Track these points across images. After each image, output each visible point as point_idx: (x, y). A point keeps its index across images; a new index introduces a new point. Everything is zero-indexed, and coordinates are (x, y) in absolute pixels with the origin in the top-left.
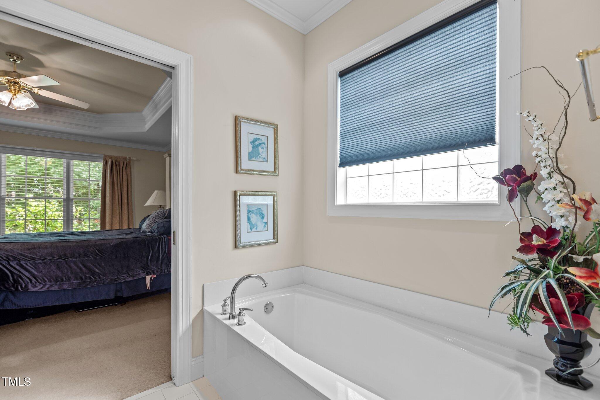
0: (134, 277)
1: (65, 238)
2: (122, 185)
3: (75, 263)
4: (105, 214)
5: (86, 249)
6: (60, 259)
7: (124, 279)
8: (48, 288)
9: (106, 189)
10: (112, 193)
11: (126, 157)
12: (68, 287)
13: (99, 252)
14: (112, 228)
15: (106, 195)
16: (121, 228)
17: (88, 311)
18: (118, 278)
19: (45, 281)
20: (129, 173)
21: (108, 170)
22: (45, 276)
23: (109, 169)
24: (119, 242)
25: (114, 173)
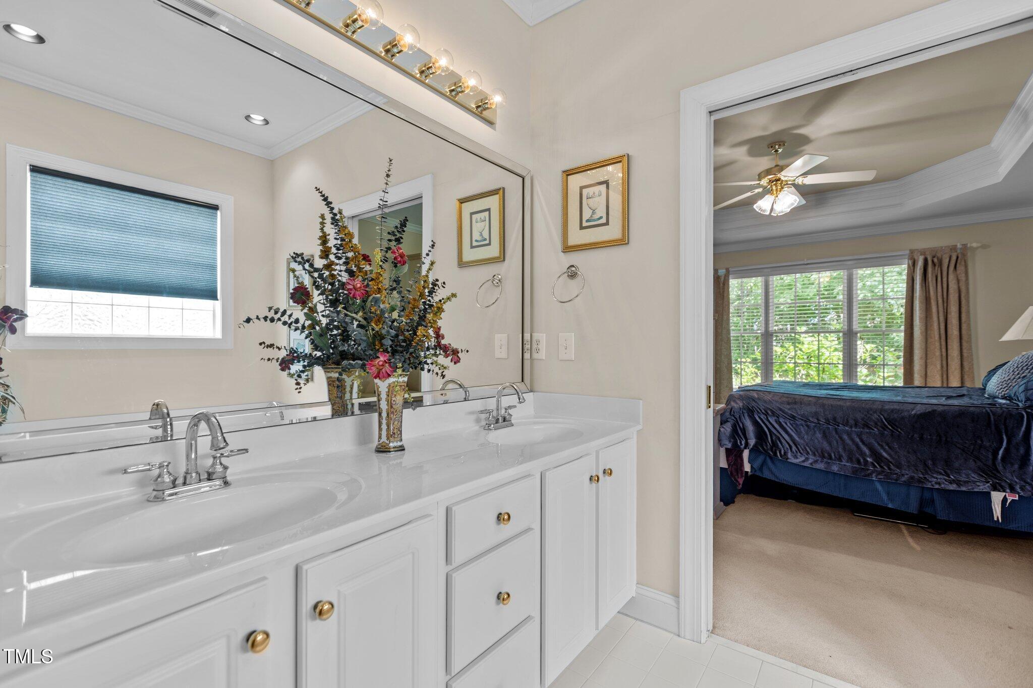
0: (961, 485)
1: (838, 393)
2: (946, 301)
3: (849, 434)
4: (913, 356)
5: (866, 415)
6: (827, 424)
7: (939, 484)
8: (811, 464)
9: (914, 312)
10: (926, 317)
11: (956, 246)
12: (838, 471)
13: (889, 424)
14: (926, 383)
15: (914, 323)
16: (945, 385)
17: (874, 521)
18: (925, 478)
19: (808, 453)
20: (964, 275)
21: (917, 276)
22: (807, 444)
23: (919, 274)
24: (927, 411)
25: (930, 279)
